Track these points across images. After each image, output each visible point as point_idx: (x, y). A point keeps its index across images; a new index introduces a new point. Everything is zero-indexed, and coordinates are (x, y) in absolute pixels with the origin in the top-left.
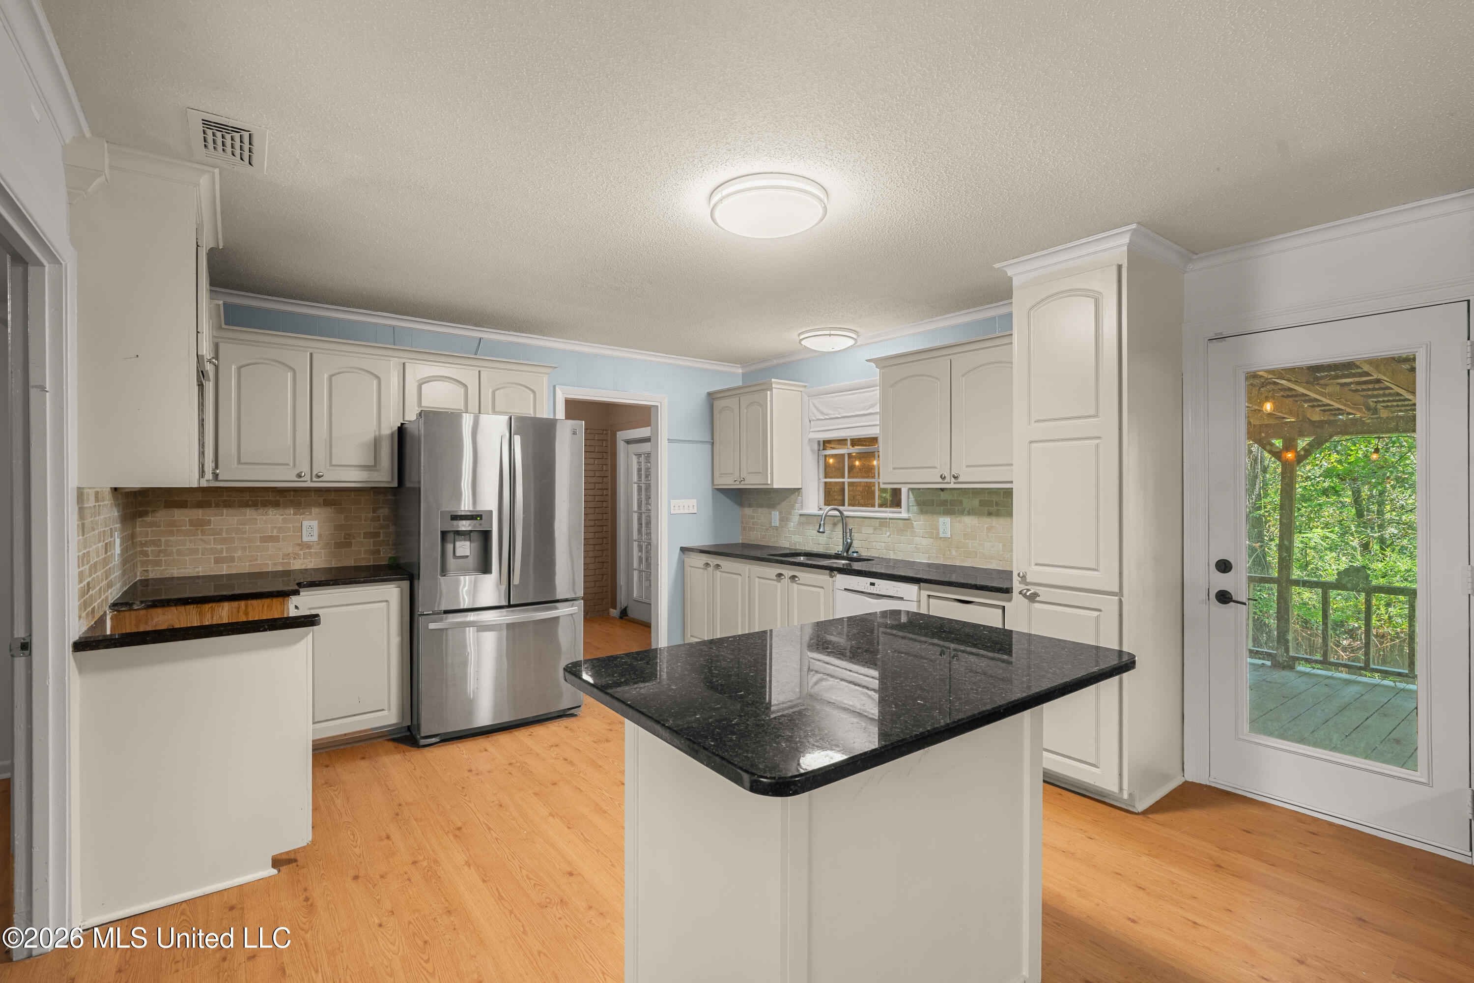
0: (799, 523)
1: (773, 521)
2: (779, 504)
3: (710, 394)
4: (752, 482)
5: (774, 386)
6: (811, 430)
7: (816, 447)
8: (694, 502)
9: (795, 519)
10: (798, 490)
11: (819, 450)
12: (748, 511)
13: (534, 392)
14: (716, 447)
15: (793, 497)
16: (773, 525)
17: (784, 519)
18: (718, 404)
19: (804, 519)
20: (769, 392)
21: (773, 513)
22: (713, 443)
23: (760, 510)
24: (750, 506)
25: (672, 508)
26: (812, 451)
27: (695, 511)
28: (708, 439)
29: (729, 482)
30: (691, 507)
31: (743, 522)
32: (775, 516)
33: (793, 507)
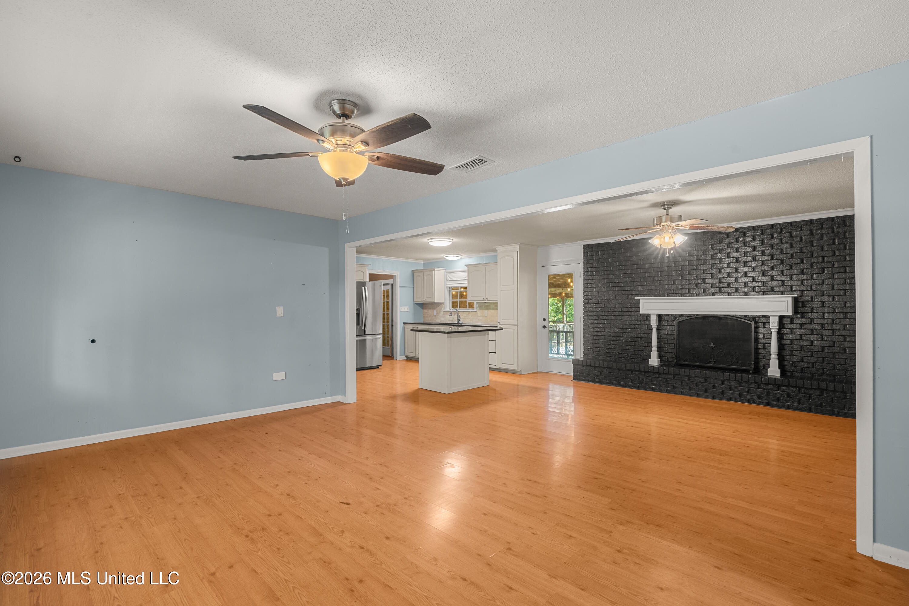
0: (444, 314)
1: (434, 314)
2: (436, 308)
3: (413, 271)
4: (428, 300)
5: (435, 270)
6: (448, 284)
7: (449, 289)
8: (407, 307)
9: (442, 313)
10: (443, 303)
11: (450, 290)
12: (425, 311)
13: (363, 273)
14: (415, 289)
15: (441, 305)
16: (434, 315)
17: (438, 313)
18: (415, 274)
19: (445, 313)
20: (434, 272)
21: (434, 311)
22: (414, 288)
23: (430, 310)
24: (426, 309)
25: (401, 309)
26: (448, 290)
27: (408, 311)
28: (412, 286)
29: (420, 301)
30: (407, 309)
31: (423, 314)
32: (435, 312)
33: (441, 309)
